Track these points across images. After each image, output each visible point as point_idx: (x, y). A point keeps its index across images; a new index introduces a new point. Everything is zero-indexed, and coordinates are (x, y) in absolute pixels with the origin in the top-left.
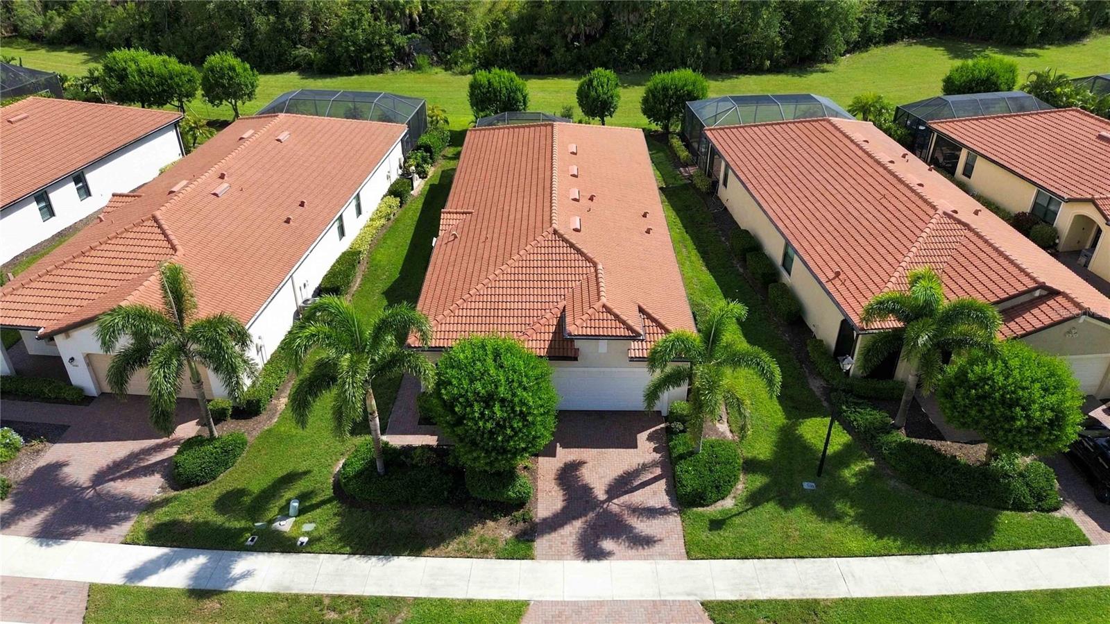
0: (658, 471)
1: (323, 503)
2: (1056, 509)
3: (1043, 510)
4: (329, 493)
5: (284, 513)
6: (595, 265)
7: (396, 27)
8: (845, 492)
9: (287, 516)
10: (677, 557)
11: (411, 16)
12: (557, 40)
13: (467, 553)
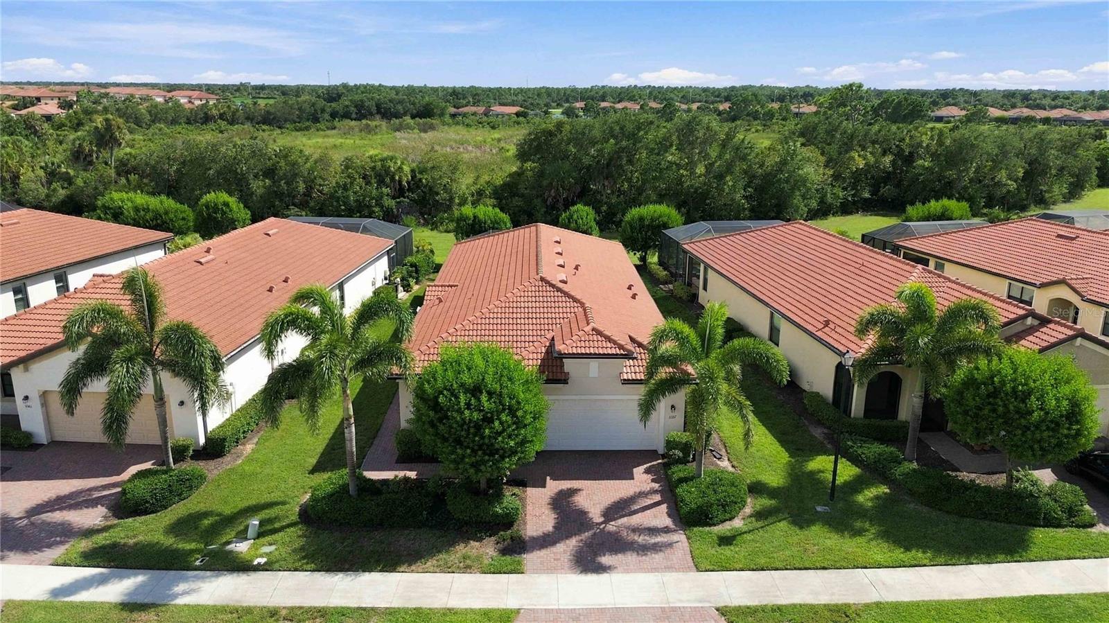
0: (658, 498)
3: (1078, 526)
4: (294, 518)
5: (242, 535)
6: (582, 304)
7: (385, 190)
9: (246, 539)
10: (685, 569)
11: (400, 181)
13: (448, 569)
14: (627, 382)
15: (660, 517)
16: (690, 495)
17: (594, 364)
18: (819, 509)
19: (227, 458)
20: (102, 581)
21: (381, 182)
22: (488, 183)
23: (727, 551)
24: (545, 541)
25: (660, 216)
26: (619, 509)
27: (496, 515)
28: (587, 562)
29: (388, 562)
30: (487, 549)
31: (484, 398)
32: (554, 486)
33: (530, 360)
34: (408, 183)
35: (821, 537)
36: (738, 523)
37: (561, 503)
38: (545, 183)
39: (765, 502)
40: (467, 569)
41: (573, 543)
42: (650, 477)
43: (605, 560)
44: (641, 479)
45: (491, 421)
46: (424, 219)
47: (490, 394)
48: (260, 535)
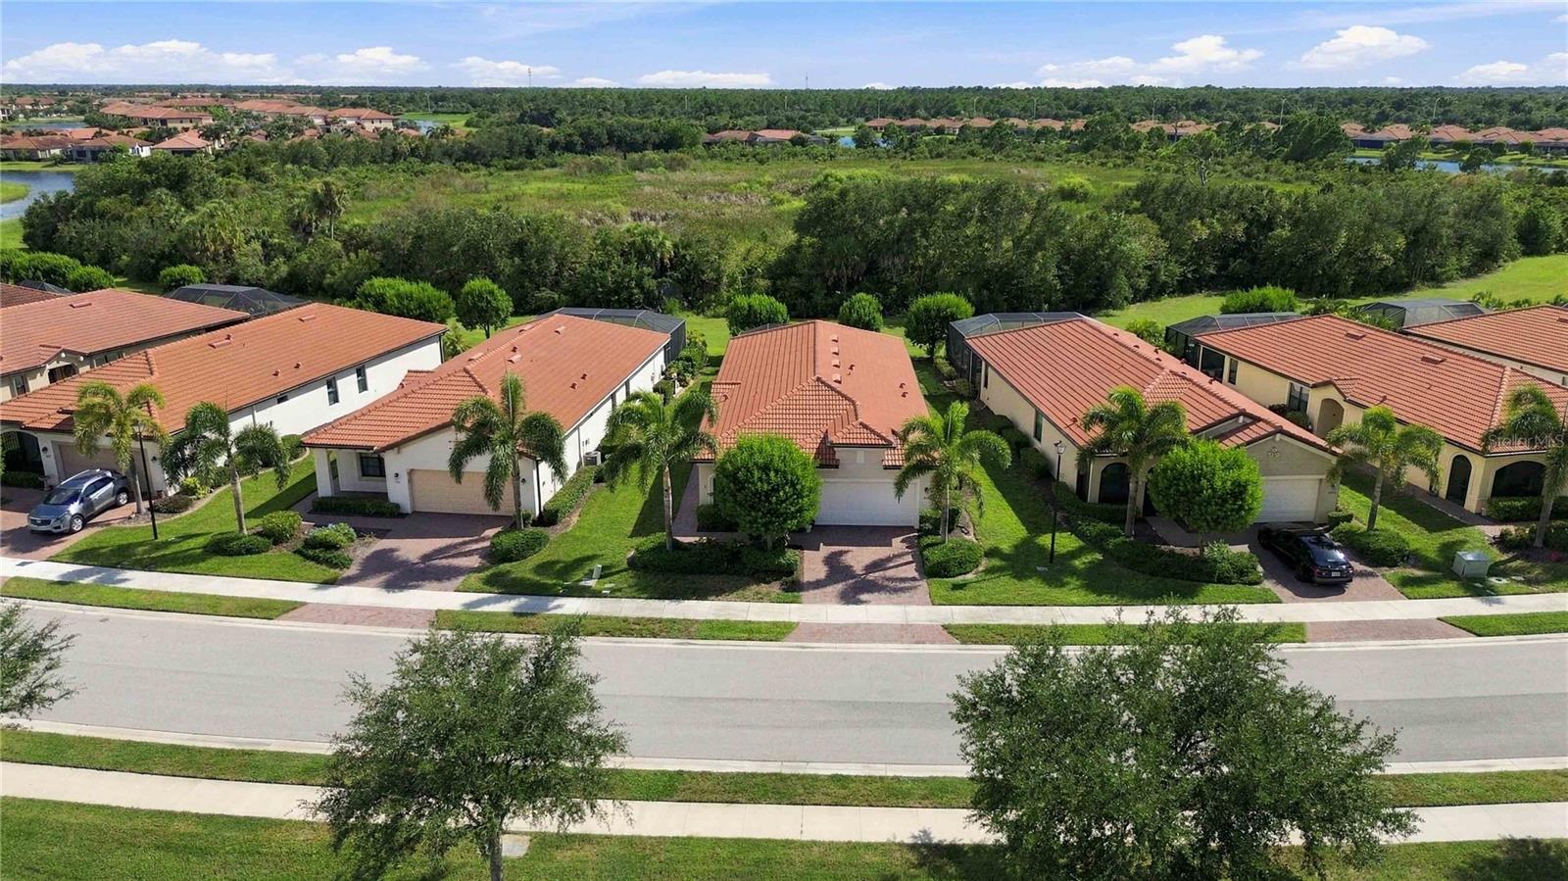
0: (909, 558)
1: (622, 571)
2: (1257, 583)
3: (1244, 584)
4: (625, 566)
5: (589, 576)
6: (853, 403)
7: (646, 270)
8: (1074, 572)
9: (592, 578)
10: (926, 604)
11: (662, 259)
12: (817, 283)
13: (745, 599)
14: (886, 468)
15: (910, 571)
16: (934, 556)
17: (861, 453)
18: (1039, 569)
19: (558, 527)
20: (497, 601)
21: (641, 259)
22: (760, 259)
23: (958, 593)
24: (818, 584)
25: (948, 307)
26: (876, 566)
27: (780, 565)
28: (850, 597)
29: (701, 594)
30: (775, 588)
31: (772, 474)
32: (825, 550)
33: (807, 448)
34: (670, 259)
35: (1034, 586)
36: (970, 576)
37: (832, 561)
38: (825, 260)
39: (996, 562)
40: (760, 600)
41: (840, 586)
42: (905, 545)
43: (864, 597)
44: (898, 544)
45: (778, 491)
46: (689, 302)
47: (777, 471)
48: (601, 577)
